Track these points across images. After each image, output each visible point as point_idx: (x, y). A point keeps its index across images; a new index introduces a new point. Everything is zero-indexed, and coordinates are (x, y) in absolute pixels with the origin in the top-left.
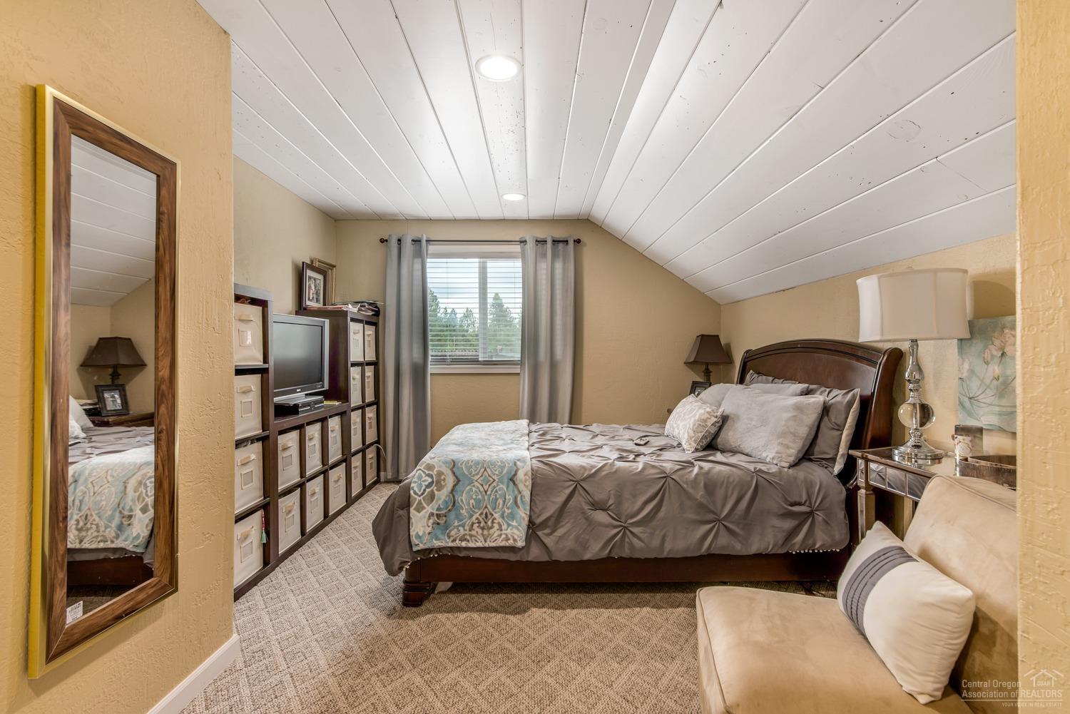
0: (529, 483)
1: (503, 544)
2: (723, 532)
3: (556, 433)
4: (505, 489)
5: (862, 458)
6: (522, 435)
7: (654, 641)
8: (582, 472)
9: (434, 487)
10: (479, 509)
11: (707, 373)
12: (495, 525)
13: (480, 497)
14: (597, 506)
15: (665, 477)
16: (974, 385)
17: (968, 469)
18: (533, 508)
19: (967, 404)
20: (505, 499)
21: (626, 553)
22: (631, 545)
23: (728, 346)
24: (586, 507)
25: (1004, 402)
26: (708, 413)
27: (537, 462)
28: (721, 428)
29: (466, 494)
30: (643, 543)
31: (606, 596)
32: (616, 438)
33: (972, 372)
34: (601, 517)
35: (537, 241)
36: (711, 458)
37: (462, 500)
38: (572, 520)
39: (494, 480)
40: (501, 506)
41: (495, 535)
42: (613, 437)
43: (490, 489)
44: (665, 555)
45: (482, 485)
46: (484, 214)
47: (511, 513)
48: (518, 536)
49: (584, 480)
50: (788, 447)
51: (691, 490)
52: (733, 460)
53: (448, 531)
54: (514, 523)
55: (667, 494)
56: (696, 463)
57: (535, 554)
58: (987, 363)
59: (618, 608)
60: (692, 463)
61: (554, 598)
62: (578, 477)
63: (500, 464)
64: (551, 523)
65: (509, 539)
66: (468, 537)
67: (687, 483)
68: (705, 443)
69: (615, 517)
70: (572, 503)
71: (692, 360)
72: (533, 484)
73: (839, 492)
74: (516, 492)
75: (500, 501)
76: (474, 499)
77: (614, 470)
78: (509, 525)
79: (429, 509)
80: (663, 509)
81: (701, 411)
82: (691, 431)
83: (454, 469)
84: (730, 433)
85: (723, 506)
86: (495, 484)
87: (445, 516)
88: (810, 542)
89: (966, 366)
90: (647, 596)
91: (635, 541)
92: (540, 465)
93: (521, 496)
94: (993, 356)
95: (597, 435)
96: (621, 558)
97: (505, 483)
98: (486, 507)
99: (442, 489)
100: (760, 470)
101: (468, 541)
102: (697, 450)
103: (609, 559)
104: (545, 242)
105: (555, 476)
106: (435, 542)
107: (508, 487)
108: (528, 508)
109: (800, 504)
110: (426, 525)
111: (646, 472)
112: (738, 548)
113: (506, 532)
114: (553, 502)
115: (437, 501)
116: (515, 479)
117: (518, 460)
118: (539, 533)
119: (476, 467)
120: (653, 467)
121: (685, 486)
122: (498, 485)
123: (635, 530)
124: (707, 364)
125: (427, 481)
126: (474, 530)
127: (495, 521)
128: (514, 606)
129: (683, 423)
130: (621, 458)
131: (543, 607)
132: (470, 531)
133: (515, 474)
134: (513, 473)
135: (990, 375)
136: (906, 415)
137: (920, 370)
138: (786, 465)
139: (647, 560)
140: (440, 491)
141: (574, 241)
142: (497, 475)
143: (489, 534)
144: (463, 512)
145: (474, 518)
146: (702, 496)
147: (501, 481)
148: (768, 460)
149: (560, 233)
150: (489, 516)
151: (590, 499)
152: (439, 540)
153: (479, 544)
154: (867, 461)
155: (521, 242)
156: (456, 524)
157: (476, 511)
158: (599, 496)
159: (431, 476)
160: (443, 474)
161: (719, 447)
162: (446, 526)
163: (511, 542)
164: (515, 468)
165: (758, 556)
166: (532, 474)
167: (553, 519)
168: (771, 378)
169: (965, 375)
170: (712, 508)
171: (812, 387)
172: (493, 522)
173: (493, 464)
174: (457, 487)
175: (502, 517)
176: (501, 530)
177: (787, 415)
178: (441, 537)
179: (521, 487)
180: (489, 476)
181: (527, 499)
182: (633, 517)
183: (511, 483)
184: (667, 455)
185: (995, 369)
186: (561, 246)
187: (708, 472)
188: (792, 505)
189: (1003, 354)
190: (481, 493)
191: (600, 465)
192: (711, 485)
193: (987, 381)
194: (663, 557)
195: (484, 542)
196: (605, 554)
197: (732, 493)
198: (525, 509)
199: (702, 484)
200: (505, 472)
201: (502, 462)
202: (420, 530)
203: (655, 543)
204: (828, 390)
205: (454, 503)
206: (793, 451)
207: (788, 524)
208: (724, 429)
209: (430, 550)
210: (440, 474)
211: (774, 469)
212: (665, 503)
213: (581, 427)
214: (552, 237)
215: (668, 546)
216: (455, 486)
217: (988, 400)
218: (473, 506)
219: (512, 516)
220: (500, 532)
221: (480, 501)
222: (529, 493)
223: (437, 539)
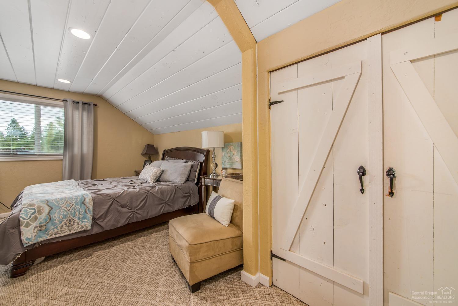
0: (92, 203)
1: (81, 230)
2: (167, 206)
3: (92, 183)
4: (80, 207)
5: (203, 178)
6: (77, 186)
7: (148, 246)
8: (115, 195)
9: (37, 214)
10: (66, 218)
11: (150, 157)
12: (75, 223)
13: (66, 213)
14: (122, 206)
15: (147, 192)
16: (225, 158)
17: (226, 177)
18: (94, 212)
19: (224, 163)
20: (80, 211)
21: (135, 220)
22: (137, 217)
23: (157, 148)
24: (118, 208)
25: (231, 162)
26: (157, 170)
27: (93, 194)
28: (161, 175)
29: (57, 213)
30: (141, 215)
31: (125, 239)
32: (120, 182)
33: (224, 155)
34: (124, 210)
35: (73, 102)
36: (160, 184)
37: (55, 217)
38: (112, 214)
39: (73, 205)
40: (78, 215)
41: (76, 227)
42: (119, 182)
43: (71, 209)
44: (148, 217)
45: (66, 208)
46: (39, 83)
47: (84, 217)
48: (88, 225)
49: (117, 198)
50: (183, 178)
51: (156, 195)
52: (167, 183)
53: (47, 232)
54: (86, 220)
55: (148, 197)
56: (157, 186)
57: (96, 230)
58: (227, 153)
59: (131, 241)
60: (156, 186)
61: (103, 246)
62: (114, 197)
63: (75, 197)
64: (103, 217)
65: (84, 227)
66: (60, 232)
67: (155, 193)
68: (156, 180)
69: (130, 208)
70: (112, 207)
71: (145, 153)
72: (93, 203)
73: (196, 188)
74: (86, 208)
75: (78, 213)
76: (62, 215)
77: (128, 192)
78: (83, 222)
79: (34, 225)
80: (147, 202)
81: (155, 170)
82: (151, 176)
83: (48, 204)
84: (165, 176)
85: (166, 198)
86: (74, 206)
87: (45, 226)
88: (190, 203)
89: (223, 154)
90: (141, 234)
91: (138, 216)
92: (95, 195)
93: (88, 209)
94: (228, 152)
95: (112, 182)
96: (132, 223)
97: (79, 205)
98: (70, 217)
99: (42, 214)
100: (176, 185)
101: (60, 234)
102: (154, 182)
103: (128, 224)
104: (78, 103)
105: (103, 198)
106: (39, 239)
107: (81, 206)
108: (92, 213)
109: (187, 193)
110: (33, 232)
111: (140, 191)
112: (171, 210)
113: (81, 225)
114: (103, 208)
115: (39, 220)
116: (84, 202)
117: (84, 195)
118: (98, 222)
119: (61, 201)
120: (143, 189)
121: (154, 194)
122: (75, 206)
123: (137, 212)
124: (150, 154)
125: (32, 211)
126: (63, 228)
127: (75, 222)
128: (85, 255)
129: (148, 174)
130: (128, 188)
131: (99, 250)
132: (61, 229)
133: (84, 200)
134: (83, 200)
135: (228, 156)
136: (212, 166)
137: (215, 155)
138: (183, 183)
139: (142, 221)
140: (40, 215)
141: (94, 105)
142: (74, 203)
143: (73, 228)
144: (57, 221)
145: (63, 223)
146: (160, 196)
147: (77, 204)
148: (177, 182)
149: (86, 100)
150: (72, 220)
151: (120, 204)
152: (42, 237)
153: (67, 233)
154: (204, 178)
155: (64, 101)
156: (52, 227)
157: (64, 219)
158: (123, 203)
159: (34, 209)
160: (41, 207)
161: (161, 180)
162: (46, 230)
163: (85, 228)
164: (84, 198)
165: (177, 210)
166: (93, 199)
167: (104, 215)
168: (174, 158)
169: (223, 156)
170: (163, 199)
171: (187, 160)
172: (74, 222)
173: (72, 198)
174: (51, 211)
175: (79, 219)
176: (79, 225)
177: (182, 169)
178: (43, 236)
179: (88, 205)
180: (70, 203)
181: (91, 209)
182: (136, 208)
183: (83, 205)
184: (144, 185)
185: (229, 154)
186: (86, 106)
187: (161, 188)
188: (185, 194)
189: (230, 151)
190: (66, 211)
191: (122, 192)
192: (162, 192)
193: (228, 157)
194: (148, 218)
195: (69, 232)
196: (126, 223)
197: (169, 194)
198: (90, 214)
199: (160, 192)
200: (78, 200)
201: (76, 197)
202: (29, 235)
203: (145, 214)
204: (192, 161)
205: (50, 219)
206: (184, 179)
207: (184, 200)
208: (163, 175)
209: (34, 244)
210: (39, 207)
211: (180, 185)
212: (148, 200)
213: (102, 180)
214: (82, 101)
215: (149, 214)
216: (50, 211)
217: (227, 162)
218: (62, 218)
219: (84, 218)
220: (78, 226)
221: (66, 215)
222: (92, 207)
223: (40, 237)
